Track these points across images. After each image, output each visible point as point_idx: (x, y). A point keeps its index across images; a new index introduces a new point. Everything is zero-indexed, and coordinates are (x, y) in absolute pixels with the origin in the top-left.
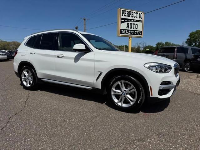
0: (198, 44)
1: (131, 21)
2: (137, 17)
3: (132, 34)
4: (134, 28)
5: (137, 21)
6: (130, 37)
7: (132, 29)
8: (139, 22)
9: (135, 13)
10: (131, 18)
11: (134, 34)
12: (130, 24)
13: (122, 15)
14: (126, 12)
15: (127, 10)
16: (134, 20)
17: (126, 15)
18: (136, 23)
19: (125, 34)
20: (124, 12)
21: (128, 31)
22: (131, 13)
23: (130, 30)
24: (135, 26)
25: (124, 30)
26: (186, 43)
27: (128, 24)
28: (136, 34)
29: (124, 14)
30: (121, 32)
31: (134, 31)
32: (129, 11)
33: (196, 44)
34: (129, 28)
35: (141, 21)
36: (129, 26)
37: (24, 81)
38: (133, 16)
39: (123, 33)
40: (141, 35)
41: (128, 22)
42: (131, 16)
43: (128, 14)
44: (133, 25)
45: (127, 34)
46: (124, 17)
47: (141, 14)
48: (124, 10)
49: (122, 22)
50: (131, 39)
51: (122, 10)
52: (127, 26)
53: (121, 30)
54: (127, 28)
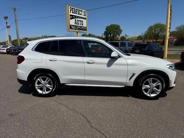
0: (112, 35)
1: (78, 18)
2: (82, 15)
3: (79, 30)
4: (80, 25)
5: (82, 18)
6: (77, 33)
7: (79, 25)
8: (84, 19)
9: (80, 10)
10: (77, 15)
11: (81, 30)
12: (77, 20)
13: (71, 12)
14: (73, 10)
15: (74, 8)
16: (80, 17)
17: (74, 12)
18: (81, 20)
19: (74, 29)
20: (72, 9)
21: (76, 26)
22: (77, 11)
23: (78, 26)
24: (81, 22)
25: (73, 25)
26: (104, 34)
27: (76, 20)
28: (82, 30)
29: (72, 11)
30: (71, 28)
31: (81, 27)
32: (75, 8)
33: (111, 35)
34: (76, 24)
35: (85, 19)
36: (76, 23)
37: (38, 89)
38: (79, 13)
39: (72, 29)
40: (86, 30)
41: (76, 19)
42: (77, 13)
43: (75, 11)
44: (79, 22)
45: (76, 29)
46: (72, 14)
47: (85, 12)
48: (72, 7)
49: (71, 19)
50: (78, 34)
51: (70, 8)
52: (75, 23)
53: (71, 25)
54: (75, 24)
